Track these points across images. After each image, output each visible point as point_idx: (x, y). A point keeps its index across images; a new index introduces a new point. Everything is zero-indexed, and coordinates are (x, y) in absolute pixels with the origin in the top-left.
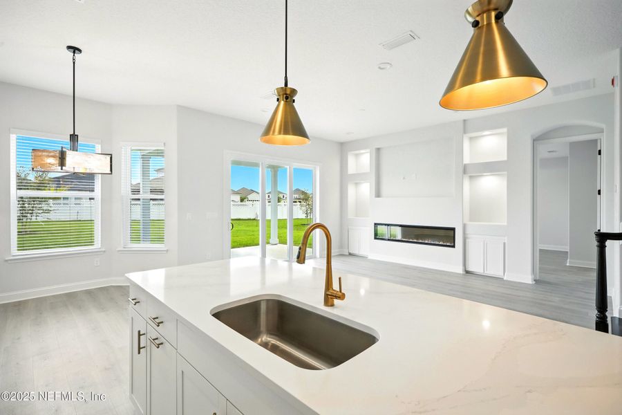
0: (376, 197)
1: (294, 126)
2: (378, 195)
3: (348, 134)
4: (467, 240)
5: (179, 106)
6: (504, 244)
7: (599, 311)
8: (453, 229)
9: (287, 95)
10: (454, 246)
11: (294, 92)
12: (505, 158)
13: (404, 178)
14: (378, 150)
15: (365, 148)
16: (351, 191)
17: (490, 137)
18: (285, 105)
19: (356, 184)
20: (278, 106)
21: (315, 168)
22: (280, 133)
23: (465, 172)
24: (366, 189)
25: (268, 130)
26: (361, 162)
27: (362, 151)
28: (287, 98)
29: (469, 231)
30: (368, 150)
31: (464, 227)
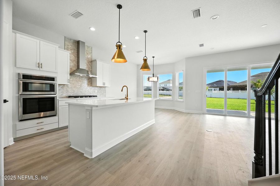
5: (186, 58)
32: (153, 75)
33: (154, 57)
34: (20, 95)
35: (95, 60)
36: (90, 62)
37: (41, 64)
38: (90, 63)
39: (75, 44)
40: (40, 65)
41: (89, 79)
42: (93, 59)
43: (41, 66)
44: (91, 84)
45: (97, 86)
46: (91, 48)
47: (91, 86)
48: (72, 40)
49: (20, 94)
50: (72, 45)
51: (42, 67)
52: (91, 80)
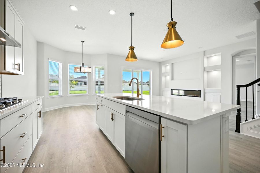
0: (172, 80)
1: (133, 56)
2: (173, 79)
3: (161, 59)
4: (206, 95)
5: (108, 54)
6: (220, 96)
7: (237, 112)
8: (200, 91)
9: (132, 48)
10: (200, 97)
11: (134, 47)
12: (221, 64)
13: (182, 73)
14: (173, 64)
15: (168, 63)
16: (163, 79)
17: (215, 56)
18: (131, 51)
19: (165, 76)
20: (130, 51)
21: (150, 71)
22: (130, 58)
23: (204, 70)
24: (169, 78)
25: (127, 57)
26: (167, 68)
27: (167, 65)
28: (132, 49)
29: (206, 91)
30: (169, 64)
31: (204, 90)
32: (83, 64)
33: (84, 42)
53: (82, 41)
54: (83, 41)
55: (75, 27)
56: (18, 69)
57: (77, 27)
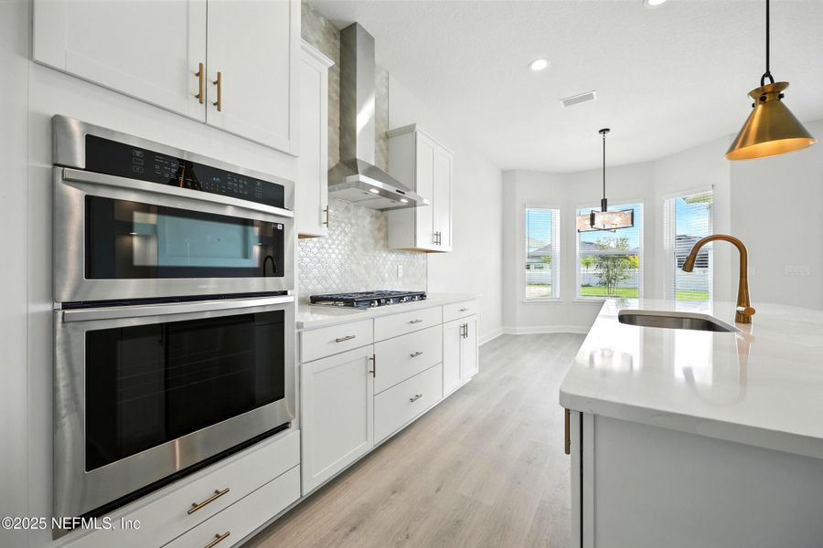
32: (604, 203)
33: (608, 130)
34: (66, 306)
35: (410, 130)
36: (384, 139)
37: (217, 83)
38: (381, 141)
39: (332, 40)
40: (207, 88)
41: (379, 213)
42: (391, 128)
43: (212, 97)
44: (386, 238)
45: (419, 246)
46: (385, 75)
47: (388, 247)
48: (322, 20)
49: (65, 296)
50: (321, 40)
51: (217, 104)
52: (386, 219)
53: (600, 131)
54: (604, 131)
55: (563, 106)
56: (438, 242)
57: (568, 102)
